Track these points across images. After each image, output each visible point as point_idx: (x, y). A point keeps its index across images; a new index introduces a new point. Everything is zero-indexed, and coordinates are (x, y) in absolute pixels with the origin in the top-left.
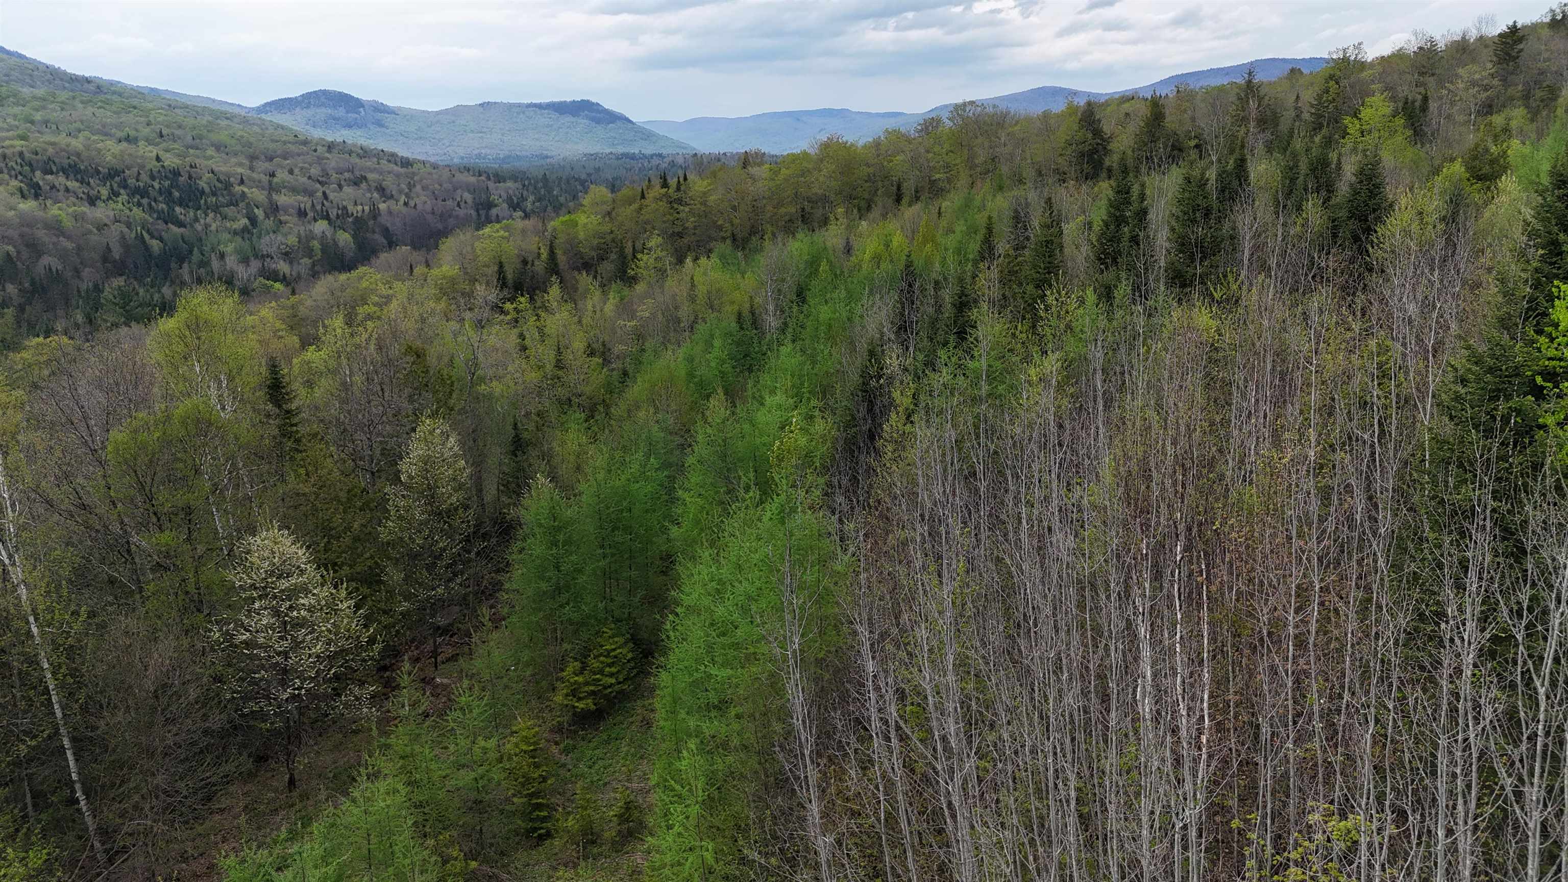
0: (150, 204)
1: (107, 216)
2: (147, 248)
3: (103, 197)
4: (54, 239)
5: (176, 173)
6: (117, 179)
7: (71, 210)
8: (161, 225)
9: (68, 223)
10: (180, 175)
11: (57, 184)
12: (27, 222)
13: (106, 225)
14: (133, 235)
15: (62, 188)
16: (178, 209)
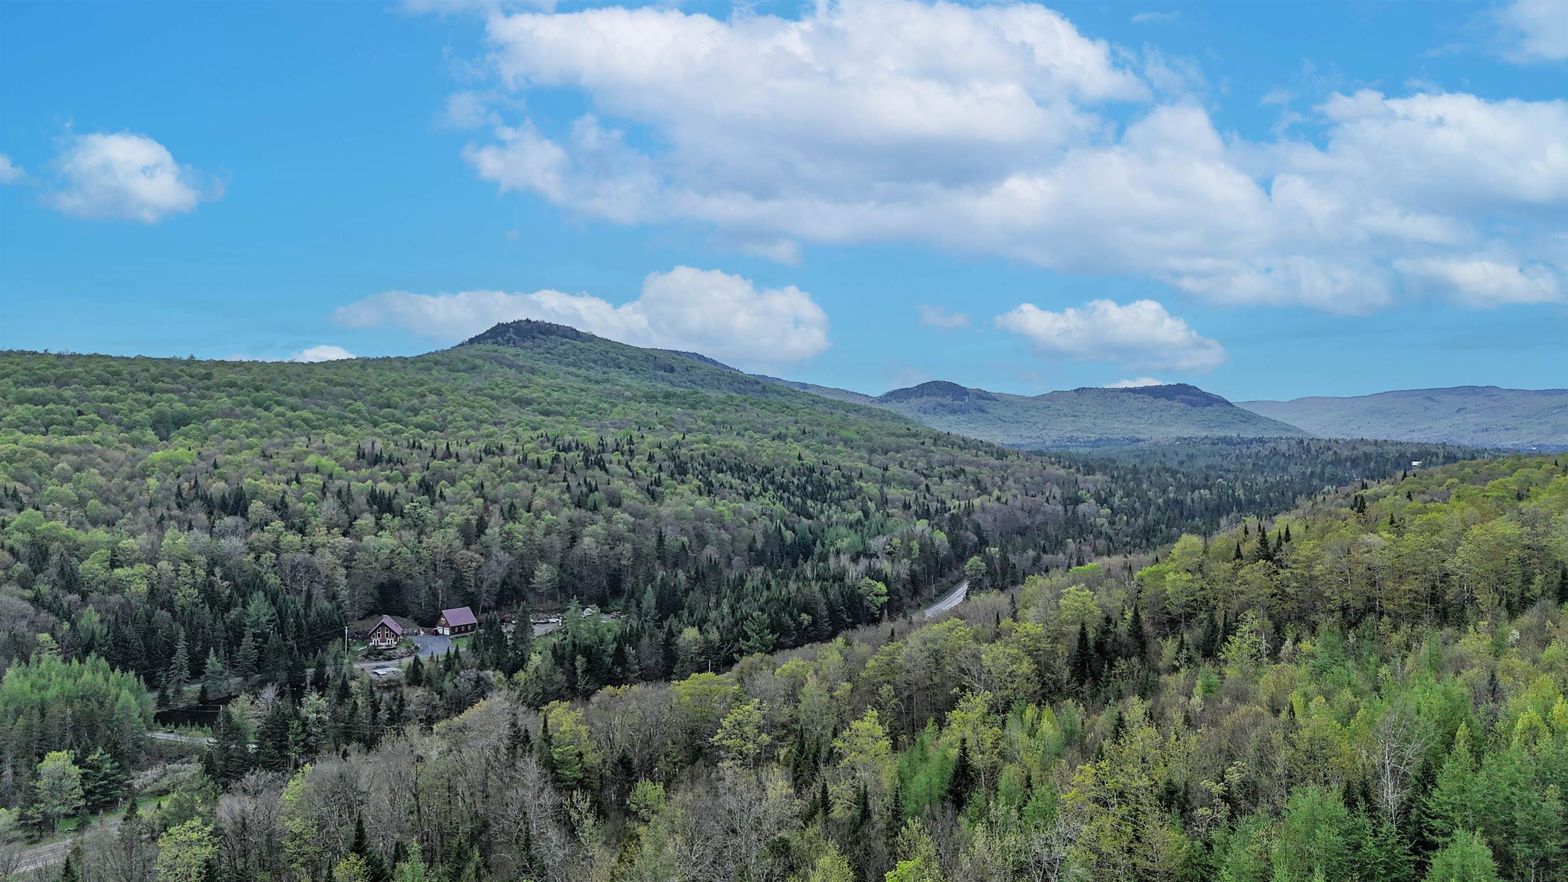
0: (789, 498)
1: (756, 510)
2: (782, 539)
3: (756, 493)
4: (717, 531)
5: (812, 470)
6: (768, 475)
7: (731, 506)
8: (795, 517)
9: (728, 518)
10: (814, 472)
11: (724, 481)
12: (701, 517)
13: (755, 518)
14: (773, 528)
15: (728, 486)
16: (809, 503)
